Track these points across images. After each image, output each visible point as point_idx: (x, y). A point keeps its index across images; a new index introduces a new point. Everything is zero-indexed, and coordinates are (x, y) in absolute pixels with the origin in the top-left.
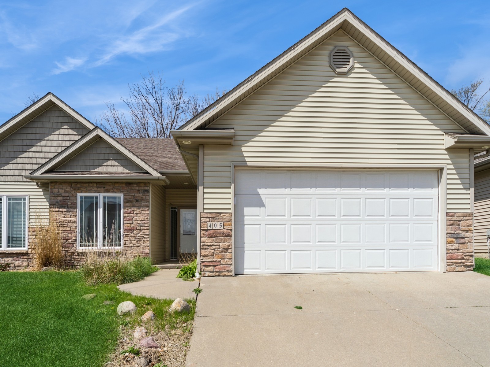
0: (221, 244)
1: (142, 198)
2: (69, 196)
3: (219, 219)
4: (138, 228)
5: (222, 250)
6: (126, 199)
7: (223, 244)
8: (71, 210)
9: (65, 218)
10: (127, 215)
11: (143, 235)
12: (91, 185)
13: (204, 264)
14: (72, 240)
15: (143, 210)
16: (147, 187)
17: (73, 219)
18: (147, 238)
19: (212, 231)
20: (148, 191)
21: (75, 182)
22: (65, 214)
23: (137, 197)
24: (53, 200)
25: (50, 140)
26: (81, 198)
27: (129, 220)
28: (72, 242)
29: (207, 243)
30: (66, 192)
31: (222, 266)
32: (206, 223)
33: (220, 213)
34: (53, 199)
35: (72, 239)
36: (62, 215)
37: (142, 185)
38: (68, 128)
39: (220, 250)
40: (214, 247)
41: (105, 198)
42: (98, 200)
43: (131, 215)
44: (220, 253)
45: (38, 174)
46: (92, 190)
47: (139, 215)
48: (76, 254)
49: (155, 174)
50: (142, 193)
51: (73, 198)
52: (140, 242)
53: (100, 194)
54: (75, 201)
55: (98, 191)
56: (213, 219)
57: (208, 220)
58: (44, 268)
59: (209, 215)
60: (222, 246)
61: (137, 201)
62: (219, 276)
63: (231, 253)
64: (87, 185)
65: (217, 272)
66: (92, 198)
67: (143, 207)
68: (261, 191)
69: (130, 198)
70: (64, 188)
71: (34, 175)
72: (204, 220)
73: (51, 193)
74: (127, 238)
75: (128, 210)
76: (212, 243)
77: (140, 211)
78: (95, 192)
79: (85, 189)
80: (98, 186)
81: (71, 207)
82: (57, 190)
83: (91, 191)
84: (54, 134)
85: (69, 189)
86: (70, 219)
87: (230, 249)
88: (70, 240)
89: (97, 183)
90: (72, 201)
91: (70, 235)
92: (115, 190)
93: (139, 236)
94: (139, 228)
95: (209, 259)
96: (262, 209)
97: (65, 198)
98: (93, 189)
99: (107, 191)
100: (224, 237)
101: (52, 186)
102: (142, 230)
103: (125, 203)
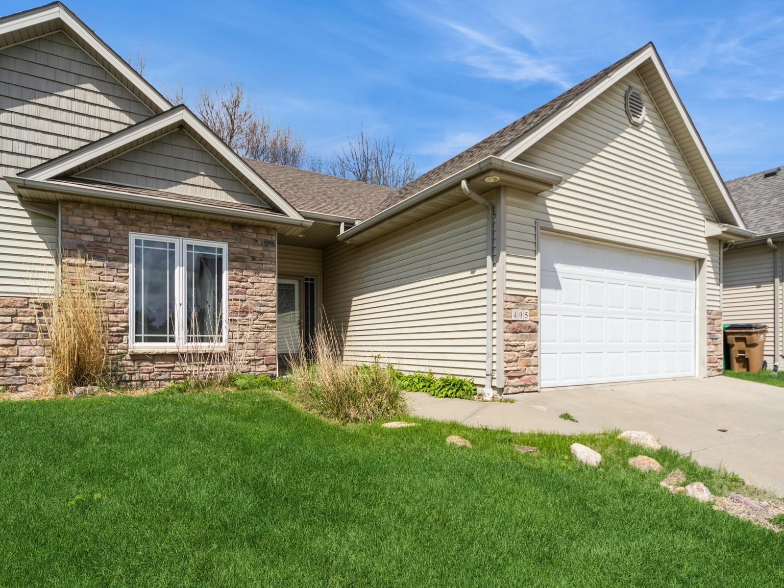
0: (526, 343)
1: (262, 254)
2: (109, 236)
3: (524, 305)
4: (257, 308)
5: (527, 352)
6: (233, 254)
7: (528, 344)
8: (117, 264)
9: (100, 280)
10: (235, 283)
11: (266, 323)
12: (161, 218)
13: (509, 374)
14: (119, 328)
15: (264, 277)
16: (272, 235)
17: (120, 285)
18: (271, 328)
19: (517, 323)
20: (273, 243)
21: (125, 209)
22: (100, 274)
23: (253, 251)
24: (70, 241)
25: (50, 107)
26: (138, 242)
27: (238, 293)
28: (118, 331)
29: (510, 341)
30: (103, 226)
31: (526, 376)
32: (510, 311)
33: (525, 296)
34: (71, 238)
35: (117, 325)
36: (94, 274)
37: (263, 231)
38: (96, 89)
39: (525, 352)
40: (518, 348)
41: (189, 247)
42: (176, 250)
43: (243, 284)
44: (525, 357)
45: (41, 177)
46: (162, 229)
47: (257, 285)
48: (128, 357)
49: (293, 216)
50: (261, 245)
51: (119, 241)
52: (260, 335)
53: (181, 238)
54: (125, 248)
55: (175, 233)
56: (518, 305)
57: (513, 305)
58: (78, 389)
59: (513, 299)
60: (528, 347)
61: (254, 259)
62: (523, 392)
63: (537, 357)
64: (152, 217)
65: (521, 386)
66: (164, 244)
67: (265, 271)
68: (558, 267)
69: (240, 253)
70: (97, 217)
71: (30, 178)
72: (509, 305)
73: (64, 225)
74: (235, 328)
75: (236, 274)
76: (517, 342)
77: (260, 278)
78: (171, 234)
79: (147, 226)
80: (175, 221)
81: (114, 260)
82: (81, 219)
83: (161, 231)
84: (61, 96)
85: (109, 220)
86: (114, 284)
87: (536, 350)
88: (114, 329)
89: (173, 216)
90: (118, 247)
91: (112, 317)
92: (212, 235)
93: (258, 324)
94: (259, 310)
95: (513, 366)
96: (559, 291)
97: (100, 239)
98: (165, 227)
99: (195, 234)
100: (530, 332)
101: (67, 210)
102: (263, 313)
103: (230, 260)
